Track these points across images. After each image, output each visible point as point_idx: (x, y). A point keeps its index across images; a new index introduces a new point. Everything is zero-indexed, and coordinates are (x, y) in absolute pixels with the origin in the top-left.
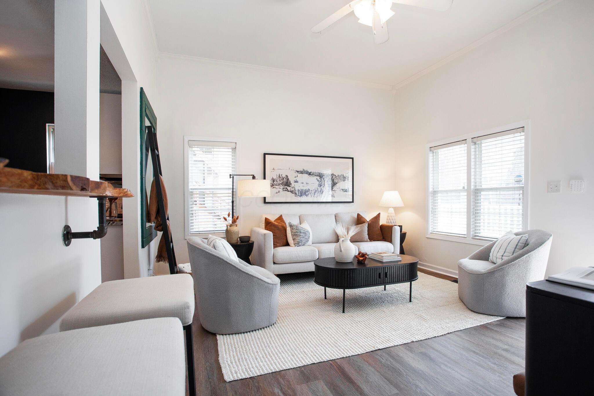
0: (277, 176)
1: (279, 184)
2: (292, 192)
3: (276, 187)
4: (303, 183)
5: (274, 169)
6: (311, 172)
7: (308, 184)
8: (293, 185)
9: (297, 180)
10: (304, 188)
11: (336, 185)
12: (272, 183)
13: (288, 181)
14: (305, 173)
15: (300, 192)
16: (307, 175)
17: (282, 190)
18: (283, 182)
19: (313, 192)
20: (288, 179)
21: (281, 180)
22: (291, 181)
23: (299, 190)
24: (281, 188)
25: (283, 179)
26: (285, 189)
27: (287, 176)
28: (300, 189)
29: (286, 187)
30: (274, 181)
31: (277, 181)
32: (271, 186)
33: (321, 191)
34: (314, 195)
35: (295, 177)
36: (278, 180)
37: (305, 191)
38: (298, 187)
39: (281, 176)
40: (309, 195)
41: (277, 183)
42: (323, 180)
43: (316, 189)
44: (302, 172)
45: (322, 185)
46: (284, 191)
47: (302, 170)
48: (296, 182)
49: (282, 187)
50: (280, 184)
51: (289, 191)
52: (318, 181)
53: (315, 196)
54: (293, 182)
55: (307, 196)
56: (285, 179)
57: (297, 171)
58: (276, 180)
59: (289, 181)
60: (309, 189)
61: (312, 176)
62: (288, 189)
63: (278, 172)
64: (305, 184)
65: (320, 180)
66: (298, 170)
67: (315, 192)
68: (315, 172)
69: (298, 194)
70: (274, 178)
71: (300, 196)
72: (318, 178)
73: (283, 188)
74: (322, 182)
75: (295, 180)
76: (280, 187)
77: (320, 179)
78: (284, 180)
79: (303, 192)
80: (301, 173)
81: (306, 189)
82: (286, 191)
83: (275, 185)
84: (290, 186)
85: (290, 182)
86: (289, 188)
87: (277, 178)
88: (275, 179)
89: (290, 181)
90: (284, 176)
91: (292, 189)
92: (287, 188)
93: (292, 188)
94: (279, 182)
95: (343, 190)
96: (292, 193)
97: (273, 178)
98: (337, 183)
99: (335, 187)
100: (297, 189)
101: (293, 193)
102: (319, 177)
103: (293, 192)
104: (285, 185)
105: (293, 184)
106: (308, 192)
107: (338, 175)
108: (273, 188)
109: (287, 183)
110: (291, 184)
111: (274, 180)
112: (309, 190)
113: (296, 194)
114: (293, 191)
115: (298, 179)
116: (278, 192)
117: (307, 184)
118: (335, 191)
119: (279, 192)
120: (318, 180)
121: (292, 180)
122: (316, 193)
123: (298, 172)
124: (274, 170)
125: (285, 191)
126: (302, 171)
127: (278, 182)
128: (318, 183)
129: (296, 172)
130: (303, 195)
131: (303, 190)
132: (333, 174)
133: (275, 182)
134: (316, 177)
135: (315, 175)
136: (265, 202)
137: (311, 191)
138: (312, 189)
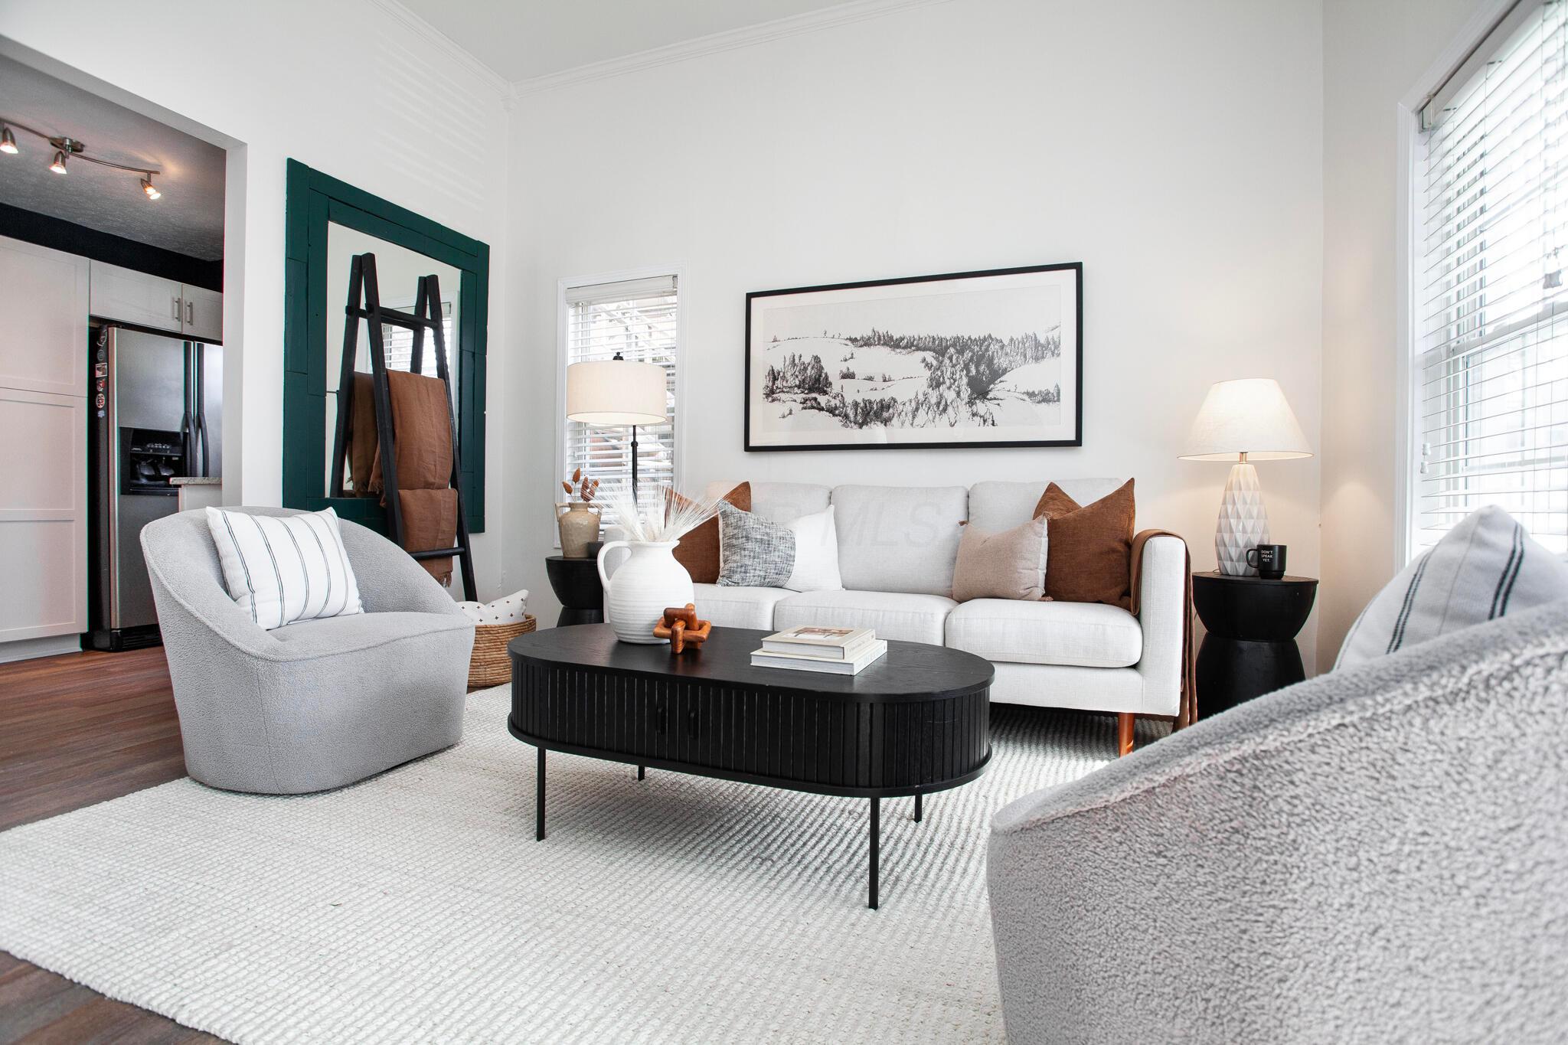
0: (785, 361)
1: (791, 387)
2: (832, 411)
3: (783, 396)
4: (870, 379)
5: (775, 340)
6: (902, 339)
7: (890, 380)
8: (836, 388)
9: (851, 371)
10: (875, 397)
11: (1002, 379)
12: (770, 384)
13: (820, 376)
14: (879, 344)
15: (859, 410)
16: (887, 350)
17: (802, 406)
18: (804, 380)
19: (910, 409)
20: (821, 369)
21: (797, 373)
22: (829, 375)
23: (856, 405)
24: (799, 401)
25: (805, 369)
26: (809, 404)
27: (817, 359)
28: (860, 400)
29: (814, 395)
30: (775, 379)
31: (784, 378)
32: (767, 395)
33: (938, 404)
34: (914, 418)
35: (846, 360)
36: (788, 375)
37: (879, 405)
38: (853, 393)
39: (797, 361)
40: (895, 421)
41: (785, 383)
42: (947, 361)
43: (921, 398)
44: (867, 343)
45: (944, 383)
46: (805, 408)
47: (870, 334)
48: (848, 376)
49: (800, 397)
50: (796, 386)
51: (821, 409)
52: (929, 366)
53: (917, 422)
54: (839, 377)
55: (886, 422)
56: (809, 368)
57: (850, 339)
59: (823, 375)
60: (892, 398)
61: (904, 352)
62: (819, 404)
63: (787, 350)
64: (878, 383)
65: (935, 363)
66: (853, 336)
67: (917, 409)
68: (916, 336)
69: (852, 419)
70: (776, 369)
71: (859, 424)
72: (929, 356)
73: (806, 400)
74: (942, 372)
75: (845, 371)
76: (795, 397)
77: (936, 359)
78: (808, 372)
79: (872, 408)
80: (866, 345)
81: (882, 401)
82: (813, 407)
83: (778, 390)
84: (825, 393)
85: (827, 377)
86: (823, 400)
87: (785, 368)
88: (779, 373)
89: (826, 373)
90: (807, 359)
91: (833, 403)
92: (815, 399)
93: (835, 398)
94: (791, 381)
95: (1031, 395)
96: (834, 415)
97: (773, 370)
98: (1005, 371)
99: (999, 386)
100: (849, 400)
101: (837, 415)
102: (932, 353)
103: (837, 412)
104: (811, 390)
105: (837, 383)
106: (891, 410)
107: (1012, 340)
108: (773, 400)
109: (817, 380)
110: (831, 384)
111: (776, 374)
112: (895, 401)
113: (846, 416)
114: (836, 408)
115: (852, 366)
116: (788, 413)
117: (885, 381)
118: (996, 402)
119: (790, 413)
120: (927, 365)
121: (832, 370)
122: (922, 412)
123: (854, 340)
124: (775, 344)
125: (810, 408)
126: (869, 338)
127: (787, 381)
128: (928, 373)
129: (849, 342)
130: (871, 420)
131: (870, 402)
132: (990, 336)
133: (778, 383)
134: (920, 354)
135: (918, 349)
136: (748, 448)
137: (901, 407)
138: (906, 400)
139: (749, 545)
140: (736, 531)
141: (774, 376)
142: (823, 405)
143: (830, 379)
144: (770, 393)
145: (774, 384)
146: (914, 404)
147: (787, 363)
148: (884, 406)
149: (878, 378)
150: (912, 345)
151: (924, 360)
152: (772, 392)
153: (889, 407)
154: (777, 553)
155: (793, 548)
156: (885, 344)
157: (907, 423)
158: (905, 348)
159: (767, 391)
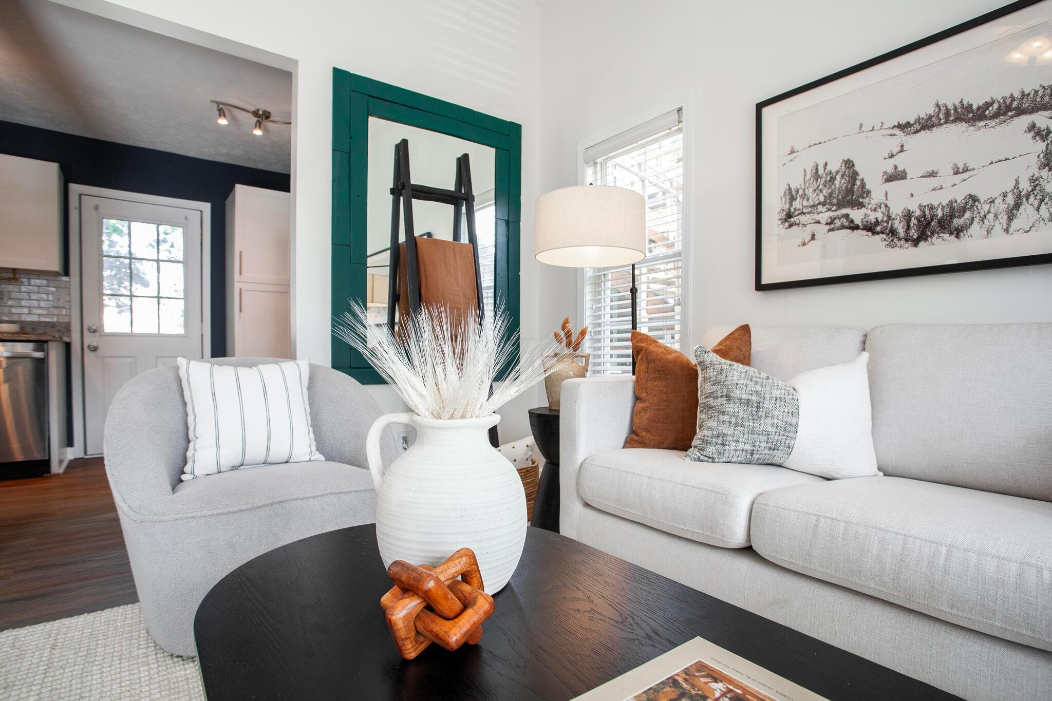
0: (805, 175)
1: (812, 207)
2: (870, 228)
3: (803, 219)
4: (933, 174)
5: (792, 152)
6: (988, 105)
7: (966, 170)
8: (877, 196)
9: (900, 168)
10: (940, 200)
12: (787, 207)
13: (854, 184)
14: (946, 122)
15: (914, 221)
16: (960, 128)
17: (828, 227)
18: (831, 194)
19: (1003, 207)
20: (853, 176)
21: (821, 187)
22: (866, 181)
23: (908, 214)
24: (823, 221)
25: (833, 179)
26: (838, 223)
27: (849, 164)
28: (914, 208)
29: (844, 211)
30: (792, 199)
31: (804, 196)
32: (784, 221)
34: (1011, 220)
35: (892, 156)
36: (809, 192)
37: (947, 210)
38: (904, 199)
39: (821, 172)
41: (805, 203)
43: (1025, 186)
44: (927, 124)
46: (833, 230)
47: (931, 110)
48: (896, 177)
49: (825, 216)
50: (820, 203)
51: (857, 228)
52: (1042, 134)
53: (1015, 224)
54: (880, 178)
55: (958, 232)
56: (838, 177)
57: (899, 126)
58: (801, 192)
59: (858, 183)
60: (970, 196)
61: (992, 123)
62: (852, 221)
63: (807, 161)
64: (946, 177)
66: (903, 122)
67: (1017, 206)
68: (1017, 94)
69: (901, 232)
70: (793, 188)
71: (914, 240)
72: (1043, 119)
73: (833, 221)
75: (890, 170)
76: (819, 217)
78: (837, 182)
79: (934, 216)
80: (924, 127)
81: (951, 202)
82: (843, 227)
83: (797, 213)
84: (861, 205)
85: (863, 185)
86: (857, 215)
87: (805, 183)
88: (797, 191)
89: (862, 180)
90: (835, 166)
91: (872, 217)
92: (847, 216)
93: (875, 210)
94: (814, 198)
96: (875, 233)
97: (790, 189)
100: (897, 210)
101: (878, 233)
102: (1048, 113)
103: (878, 229)
104: (840, 205)
105: (877, 189)
106: (968, 215)
108: (790, 226)
109: (850, 191)
110: (869, 192)
111: (794, 193)
112: (976, 201)
113: (893, 232)
114: (877, 223)
115: (901, 162)
116: (810, 237)
117: (957, 173)
119: (813, 239)
120: (1038, 133)
121: (871, 173)
122: (1027, 209)
123: (904, 127)
124: (793, 156)
125: (838, 229)
126: (930, 117)
127: (808, 199)
128: (1040, 146)
129: (897, 131)
130: (933, 234)
131: (932, 209)
133: (797, 204)
134: (1026, 120)
135: (1020, 112)
136: (760, 287)
137: (986, 207)
138: (995, 193)
139: (731, 408)
140: (714, 388)
141: (791, 196)
142: (858, 221)
143: (868, 187)
144: (788, 218)
145: (791, 205)
146: (1010, 200)
147: (809, 176)
148: (954, 211)
149: (946, 171)
150: (1009, 108)
151: (1032, 127)
152: (789, 216)
153: (964, 210)
154: (769, 421)
155: (795, 413)
156: (959, 119)
157: (998, 229)
158: (993, 117)
159: (783, 216)
